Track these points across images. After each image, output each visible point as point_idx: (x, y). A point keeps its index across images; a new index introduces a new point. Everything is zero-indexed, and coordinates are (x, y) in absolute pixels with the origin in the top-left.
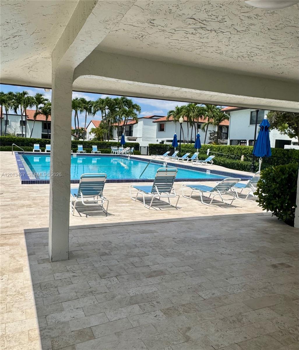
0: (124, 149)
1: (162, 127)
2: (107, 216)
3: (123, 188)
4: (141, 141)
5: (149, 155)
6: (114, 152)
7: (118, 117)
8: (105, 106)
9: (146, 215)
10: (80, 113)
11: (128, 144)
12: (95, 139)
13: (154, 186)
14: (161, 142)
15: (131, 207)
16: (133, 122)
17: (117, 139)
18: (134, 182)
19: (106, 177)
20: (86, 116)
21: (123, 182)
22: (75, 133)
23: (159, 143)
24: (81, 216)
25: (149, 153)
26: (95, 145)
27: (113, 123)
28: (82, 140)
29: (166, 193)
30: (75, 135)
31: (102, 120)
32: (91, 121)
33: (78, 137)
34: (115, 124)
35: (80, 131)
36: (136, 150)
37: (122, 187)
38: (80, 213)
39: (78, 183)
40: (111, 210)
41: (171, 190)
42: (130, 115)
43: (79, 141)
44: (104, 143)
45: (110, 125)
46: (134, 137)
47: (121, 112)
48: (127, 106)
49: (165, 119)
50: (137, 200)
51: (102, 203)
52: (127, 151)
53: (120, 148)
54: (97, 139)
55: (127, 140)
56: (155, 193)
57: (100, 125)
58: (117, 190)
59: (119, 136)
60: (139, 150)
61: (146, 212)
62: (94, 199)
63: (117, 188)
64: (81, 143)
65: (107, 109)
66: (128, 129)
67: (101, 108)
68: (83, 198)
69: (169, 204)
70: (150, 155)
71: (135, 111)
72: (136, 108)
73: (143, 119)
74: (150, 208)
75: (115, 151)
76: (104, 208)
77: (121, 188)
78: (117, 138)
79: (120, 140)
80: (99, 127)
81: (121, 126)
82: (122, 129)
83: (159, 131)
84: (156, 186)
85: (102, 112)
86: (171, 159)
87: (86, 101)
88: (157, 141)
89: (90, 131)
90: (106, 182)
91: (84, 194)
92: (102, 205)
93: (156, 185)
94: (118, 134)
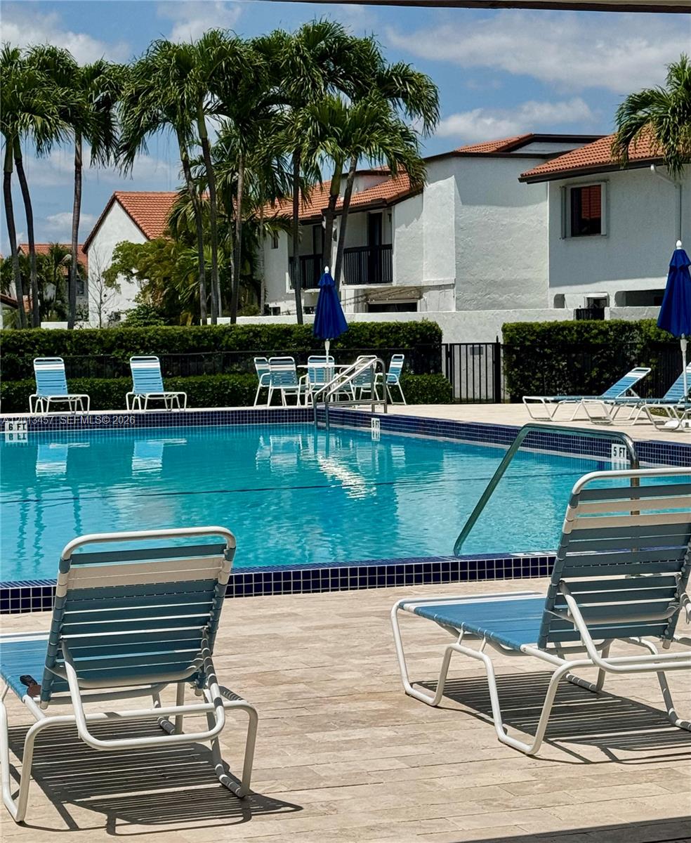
0: (337, 370)
1: (585, 206)
2: (247, 818)
3: (344, 626)
4: (454, 310)
5: (508, 397)
6: (277, 393)
7: (289, 160)
8: (202, 94)
9: (517, 801)
10: (39, 149)
11: (367, 332)
12: (143, 314)
13: (555, 600)
14: (583, 306)
15: (408, 750)
16: (387, 190)
17: (290, 305)
18: (419, 580)
19: (232, 550)
20: (78, 165)
21: (344, 583)
22: (13, 286)
23: (570, 317)
24: (73, 827)
25: (511, 384)
26: (147, 350)
27: (259, 203)
28: (63, 326)
29: (644, 640)
30: (14, 297)
31: (183, 183)
32: (114, 199)
33: (33, 311)
34: (273, 205)
35: (45, 269)
36: (416, 373)
37: (340, 621)
38: (69, 807)
39: (47, 604)
40: (272, 775)
41: (675, 617)
42: (368, 145)
43: (43, 334)
44: (205, 335)
45: (238, 216)
46: (402, 290)
47: (306, 124)
48: (349, 83)
49: (600, 154)
50: (446, 701)
51: (211, 728)
52: (359, 380)
53: (310, 365)
54: (161, 314)
55: (357, 310)
56: (564, 644)
57: (173, 221)
58: (307, 640)
59: (300, 283)
60: (438, 369)
61: (515, 777)
62: (158, 706)
63: (308, 624)
64: (53, 346)
65: (211, 112)
66: (357, 236)
67: (174, 106)
68: (85, 699)
69: (669, 719)
70: (516, 399)
71: (399, 114)
72: (405, 96)
73: (455, 163)
74: (537, 747)
75: (282, 387)
76: (226, 766)
77: (336, 626)
78: (288, 297)
79: (308, 311)
80: (166, 233)
81: (316, 220)
82: (323, 238)
83: (565, 237)
84: (570, 599)
85: (183, 132)
86: (663, 419)
87: (71, 70)
88: (560, 301)
89: (107, 263)
90: (229, 593)
91: (85, 676)
92: (208, 744)
93: (572, 587)
94: (297, 268)
